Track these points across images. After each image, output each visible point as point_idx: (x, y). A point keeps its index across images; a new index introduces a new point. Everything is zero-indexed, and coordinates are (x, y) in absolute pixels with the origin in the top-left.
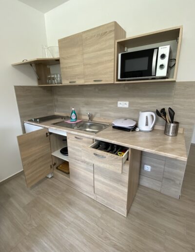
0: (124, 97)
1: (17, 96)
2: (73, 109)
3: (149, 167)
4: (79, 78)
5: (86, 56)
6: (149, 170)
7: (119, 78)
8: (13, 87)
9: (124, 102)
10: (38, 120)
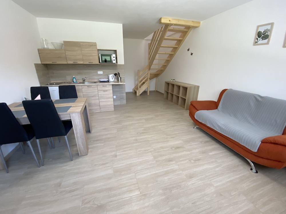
0: (100, 69)
1: (37, 70)
2: (74, 76)
3: (115, 96)
4: (79, 61)
5: (83, 52)
6: (115, 98)
7: (101, 62)
8: (34, 64)
9: (101, 72)
10: (55, 84)
